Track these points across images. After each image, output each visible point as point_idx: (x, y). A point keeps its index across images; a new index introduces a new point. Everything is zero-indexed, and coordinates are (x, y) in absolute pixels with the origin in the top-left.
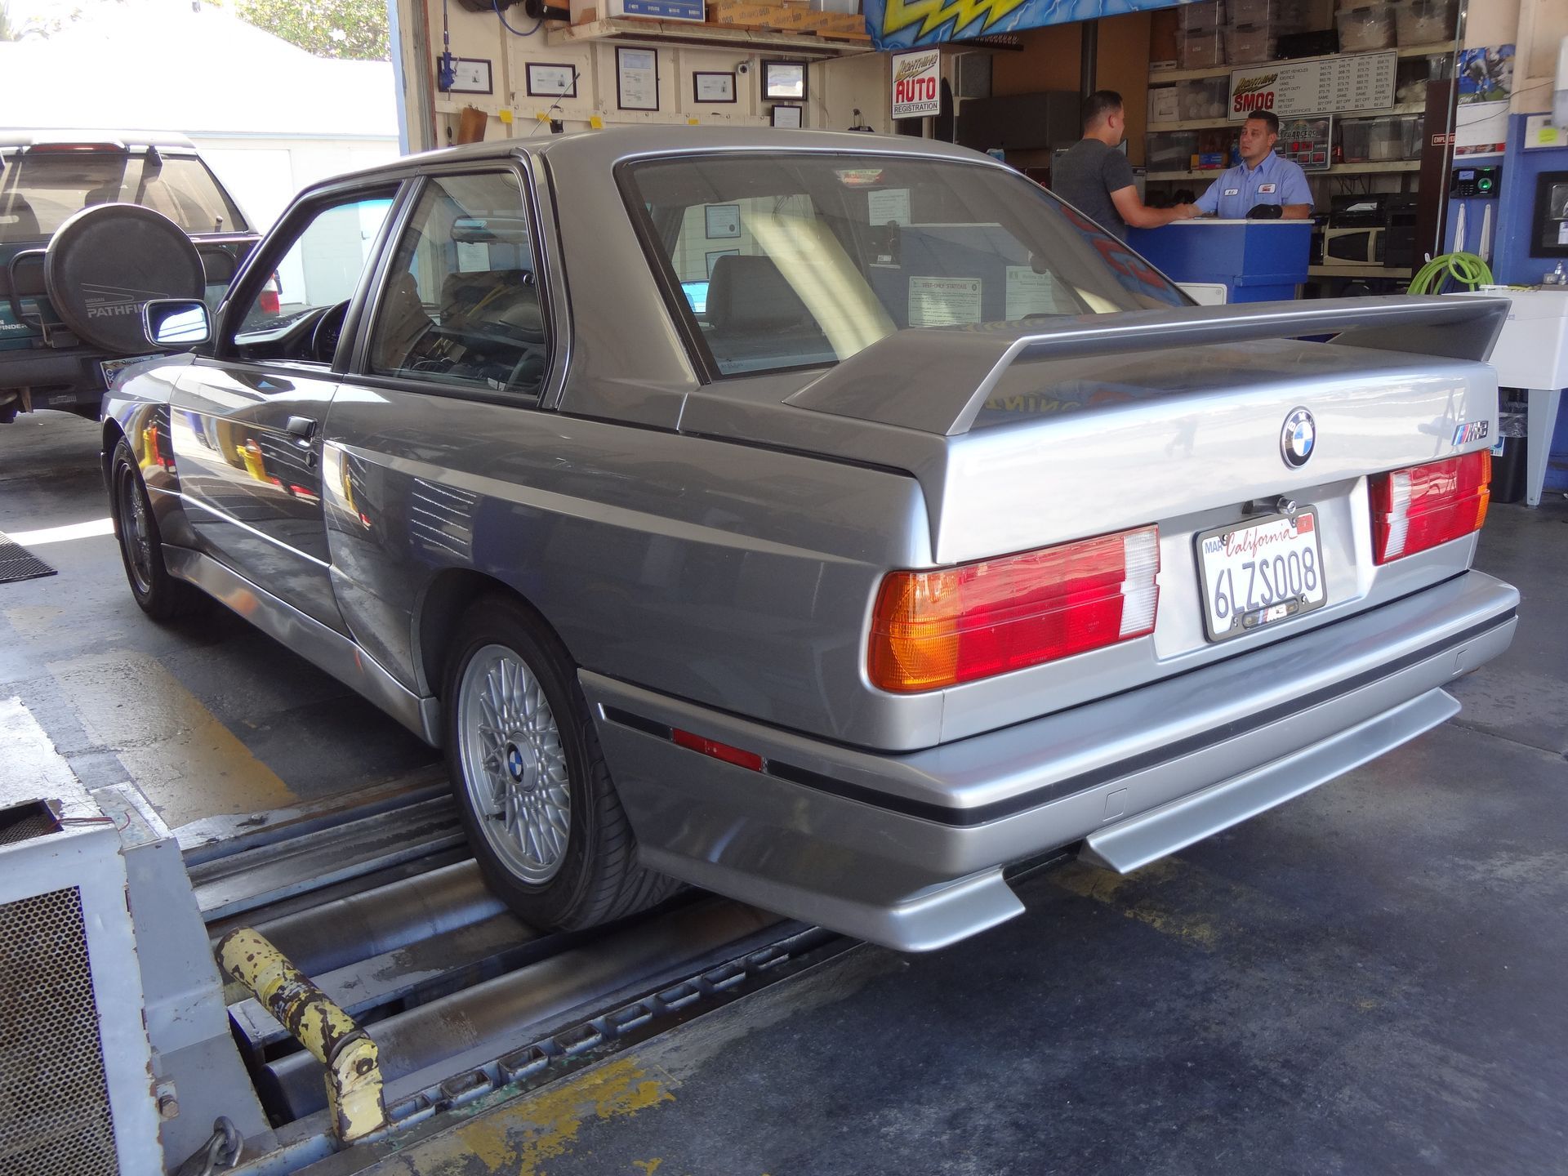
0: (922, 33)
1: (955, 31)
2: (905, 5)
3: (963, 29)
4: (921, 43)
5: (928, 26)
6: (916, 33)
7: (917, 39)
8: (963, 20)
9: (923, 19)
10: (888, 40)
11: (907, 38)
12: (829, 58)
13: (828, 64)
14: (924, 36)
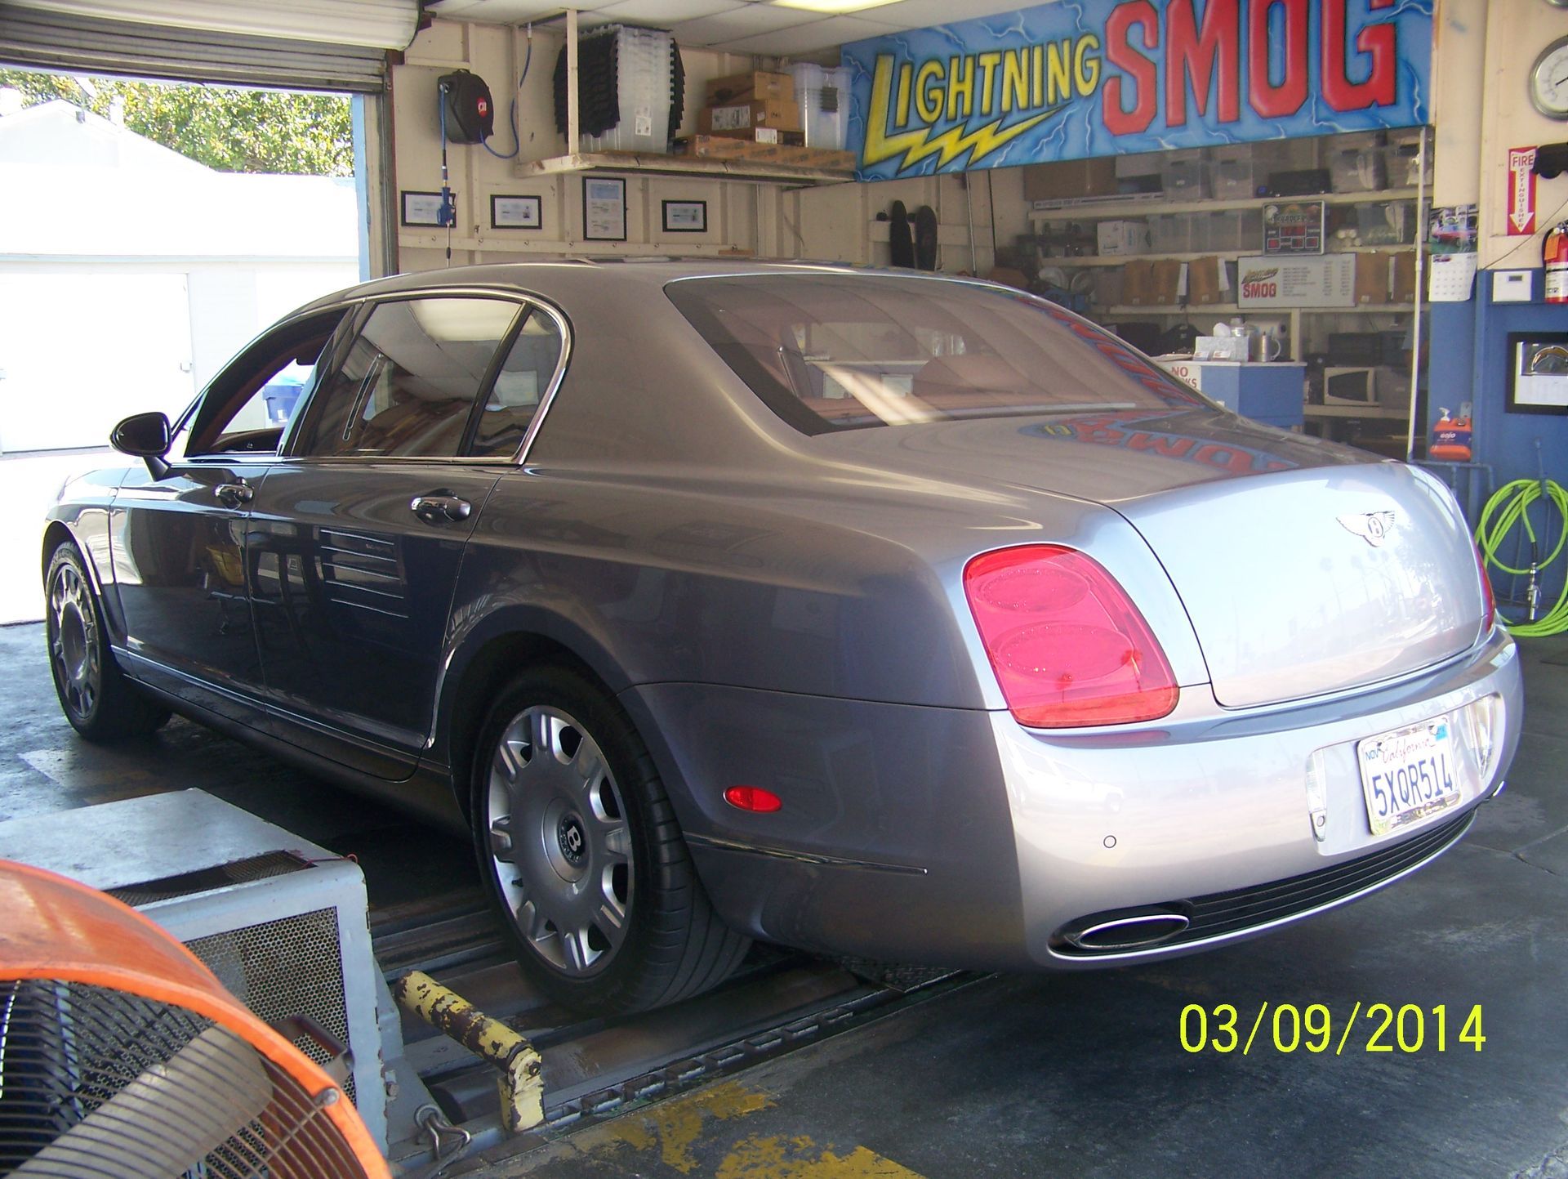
0: (904, 165)
1: (940, 164)
2: (886, 137)
3: (949, 162)
4: (902, 175)
5: (911, 158)
6: (898, 165)
7: (899, 171)
8: (948, 154)
9: (905, 152)
10: (869, 171)
11: (889, 169)
12: (805, 187)
13: (803, 193)
14: (908, 167)
